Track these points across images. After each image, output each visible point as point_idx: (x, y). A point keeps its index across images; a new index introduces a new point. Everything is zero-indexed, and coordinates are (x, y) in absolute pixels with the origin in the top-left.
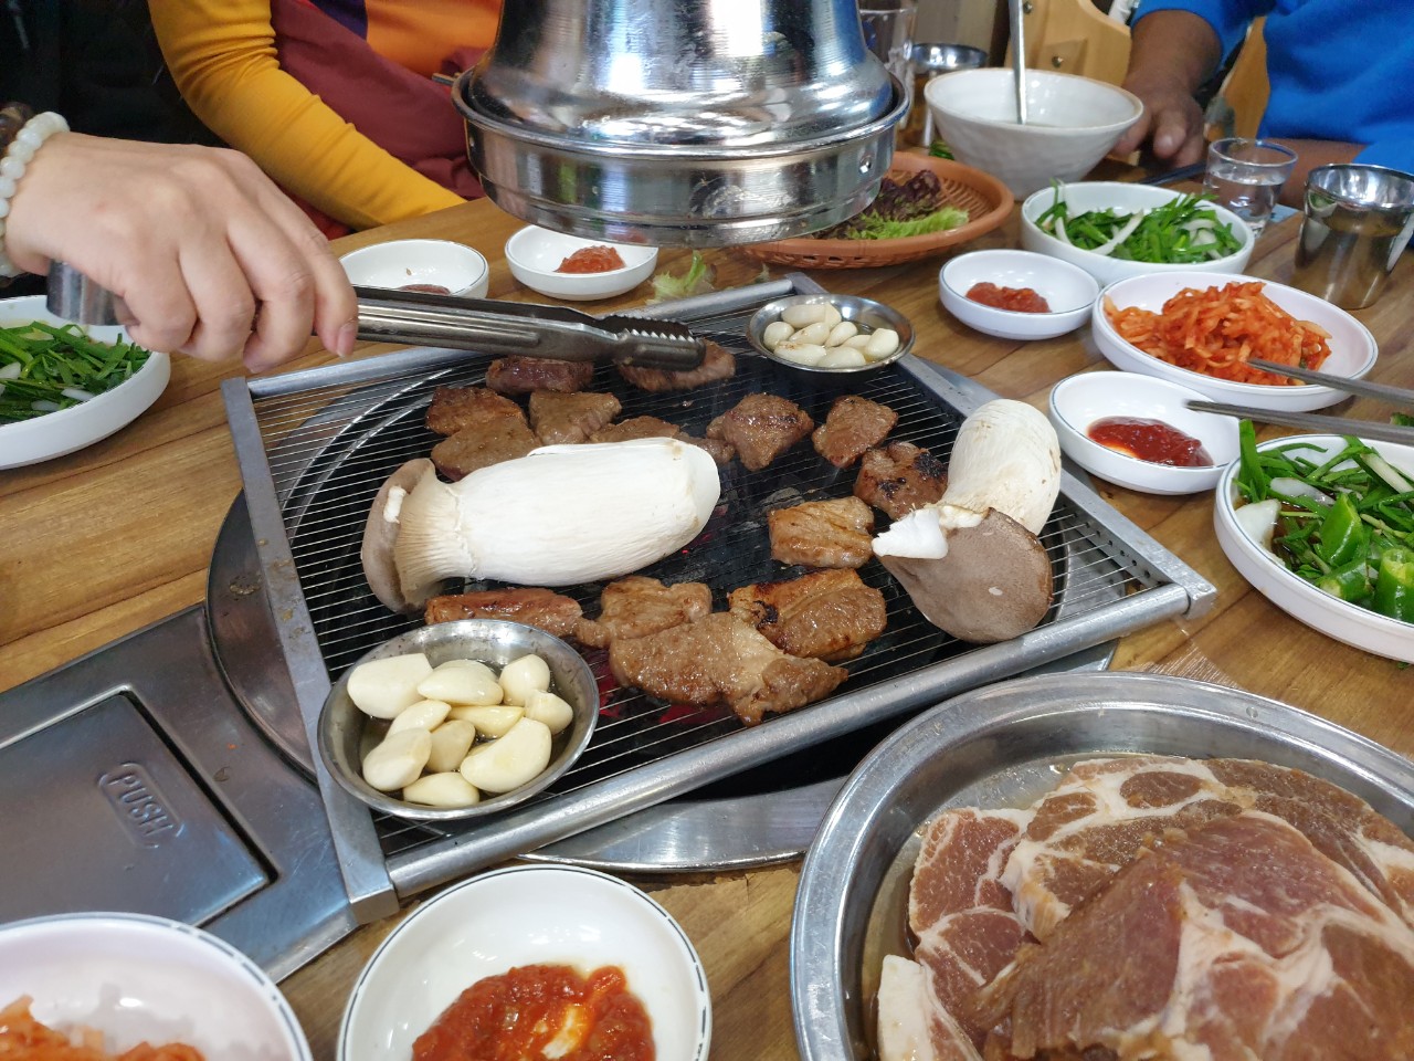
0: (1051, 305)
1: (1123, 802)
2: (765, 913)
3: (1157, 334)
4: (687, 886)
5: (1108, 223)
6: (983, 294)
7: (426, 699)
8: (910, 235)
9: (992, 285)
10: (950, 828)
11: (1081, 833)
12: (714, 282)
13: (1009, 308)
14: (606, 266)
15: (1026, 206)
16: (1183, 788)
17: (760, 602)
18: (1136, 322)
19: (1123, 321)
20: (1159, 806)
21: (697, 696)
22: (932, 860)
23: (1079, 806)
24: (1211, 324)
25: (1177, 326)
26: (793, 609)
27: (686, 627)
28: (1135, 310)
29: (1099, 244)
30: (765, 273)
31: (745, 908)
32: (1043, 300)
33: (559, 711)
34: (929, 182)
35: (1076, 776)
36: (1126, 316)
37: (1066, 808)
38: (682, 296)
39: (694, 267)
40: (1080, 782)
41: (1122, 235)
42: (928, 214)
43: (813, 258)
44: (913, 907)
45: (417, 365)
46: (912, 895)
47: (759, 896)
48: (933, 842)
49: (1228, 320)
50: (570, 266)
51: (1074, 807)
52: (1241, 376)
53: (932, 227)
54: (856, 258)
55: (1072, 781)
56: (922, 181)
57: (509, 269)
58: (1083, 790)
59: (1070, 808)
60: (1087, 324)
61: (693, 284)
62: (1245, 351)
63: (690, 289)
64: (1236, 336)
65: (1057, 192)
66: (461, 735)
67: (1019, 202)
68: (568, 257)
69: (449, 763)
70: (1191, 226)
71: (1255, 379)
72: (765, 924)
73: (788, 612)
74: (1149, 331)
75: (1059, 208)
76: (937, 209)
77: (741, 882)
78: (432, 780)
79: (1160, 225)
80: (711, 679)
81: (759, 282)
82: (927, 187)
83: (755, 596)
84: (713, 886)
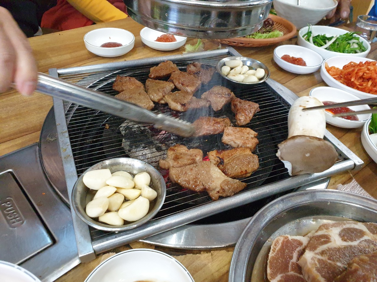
0: (307, 64)
1: (340, 239)
2: (217, 266)
3: (341, 76)
4: (192, 254)
5: (325, 39)
6: (286, 58)
7: (109, 185)
8: (265, 38)
9: (289, 56)
10: (280, 242)
11: (326, 250)
12: (204, 48)
13: (294, 64)
14: (171, 40)
15: (300, 32)
16: (359, 234)
17: (218, 157)
18: (334, 71)
19: (330, 70)
20: (352, 241)
21: (198, 189)
22: (275, 253)
23: (325, 239)
24: (361, 74)
25: (349, 74)
26: (229, 160)
27: (195, 165)
28: (334, 67)
29: (321, 46)
30: (220, 46)
31: (211, 263)
32: (305, 62)
33: (152, 194)
34: (271, 22)
35: (324, 228)
36: (331, 69)
37: (321, 240)
38: (194, 52)
39: (198, 43)
40: (325, 230)
41: (329, 43)
42: (269, 32)
43: (235, 43)
44: (269, 271)
45: (111, 68)
46: (268, 266)
47: (215, 259)
48: (275, 247)
49: (366, 73)
50: (159, 40)
51: (324, 240)
52: (368, 91)
53: (272, 36)
54: (248, 44)
55: (323, 230)
56: (268, 22)
57: (141, 39)
58: (326, 233)
59: (322, 240)
60: (319, 70)
61: (197, 48)
62: (370, 83)
63: (197, 49)
64: (367, 78)
65: (309, 28)
66: (119, 199)
67: (298, 31)
68: (159, 37)
69: (114, 208)
70: (351, 42)
71: (372, 92)
72: (217, 269)
73: (227, 161)
74: (338, 74)
75: (309, 33)
76: (272, 31)
77: (209, 254)
78: (109, 214)
79: (342, 40)
80: (202, 184)
81: (218, 49)
82: (270, 23)
83: (216, 155)
84: (200, 255)
